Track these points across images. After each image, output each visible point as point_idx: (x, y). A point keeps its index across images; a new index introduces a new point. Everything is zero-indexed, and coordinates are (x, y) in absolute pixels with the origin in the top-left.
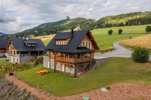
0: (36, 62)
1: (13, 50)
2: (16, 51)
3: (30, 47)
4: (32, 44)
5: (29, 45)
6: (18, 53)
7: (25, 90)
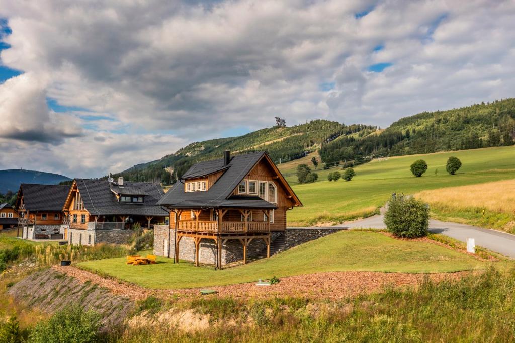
0: (139, 243)
1: (79, 213)
2: (87, 213)
3: (124, 205)
4: (132, 196)
5: (123, 199)
6: (91, 219)
7: (88, 283)
